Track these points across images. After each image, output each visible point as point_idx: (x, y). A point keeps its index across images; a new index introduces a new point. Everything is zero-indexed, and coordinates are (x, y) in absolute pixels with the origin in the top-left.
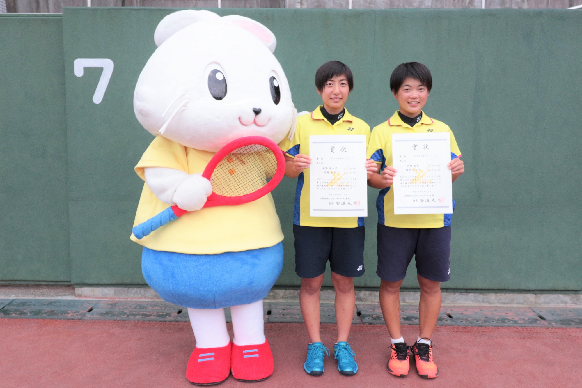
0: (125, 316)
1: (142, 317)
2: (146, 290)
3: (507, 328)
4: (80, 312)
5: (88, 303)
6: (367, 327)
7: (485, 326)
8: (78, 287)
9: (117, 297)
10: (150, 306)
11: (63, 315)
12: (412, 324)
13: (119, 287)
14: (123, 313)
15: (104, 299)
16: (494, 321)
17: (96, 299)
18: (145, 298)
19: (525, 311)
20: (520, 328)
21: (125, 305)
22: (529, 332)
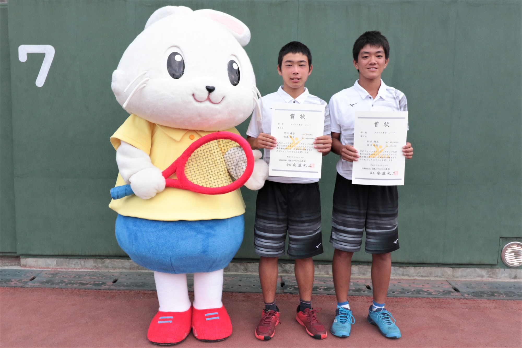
0: (64, 284)
1: (80, 286)
2: (86, 261)
3: (420, 299)
4: (23, 281)
5: (32, 273)
6: (287, 296)
7: (400, 297)
8: (23, 258)
9: (59, 268)
10: (89, 276)
11: (7, 282)
12: (330, 294)
13: (61, 258)
14: (62, 282)
15: (47, 270)
16: (410, 292)
17: (40, 269)
18: (85, 269)
19: (442, 284)
20: (432, 299)
21: (66, 275)
22: (440, 302)
